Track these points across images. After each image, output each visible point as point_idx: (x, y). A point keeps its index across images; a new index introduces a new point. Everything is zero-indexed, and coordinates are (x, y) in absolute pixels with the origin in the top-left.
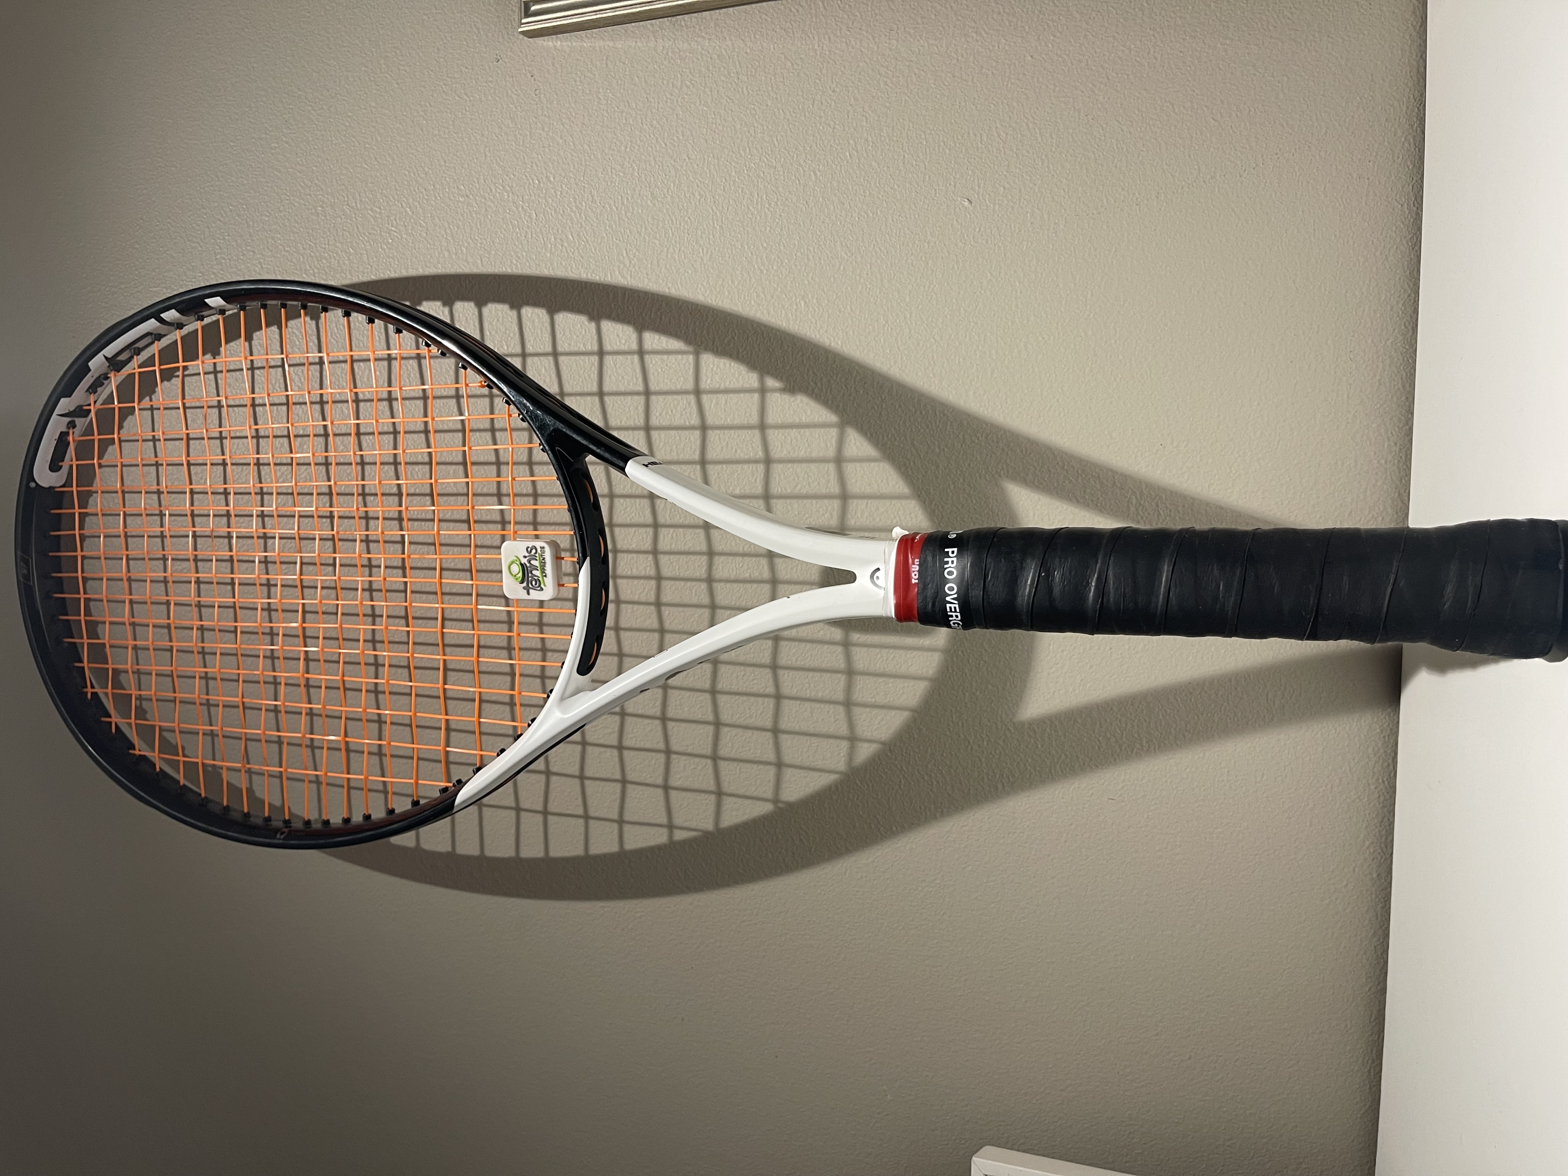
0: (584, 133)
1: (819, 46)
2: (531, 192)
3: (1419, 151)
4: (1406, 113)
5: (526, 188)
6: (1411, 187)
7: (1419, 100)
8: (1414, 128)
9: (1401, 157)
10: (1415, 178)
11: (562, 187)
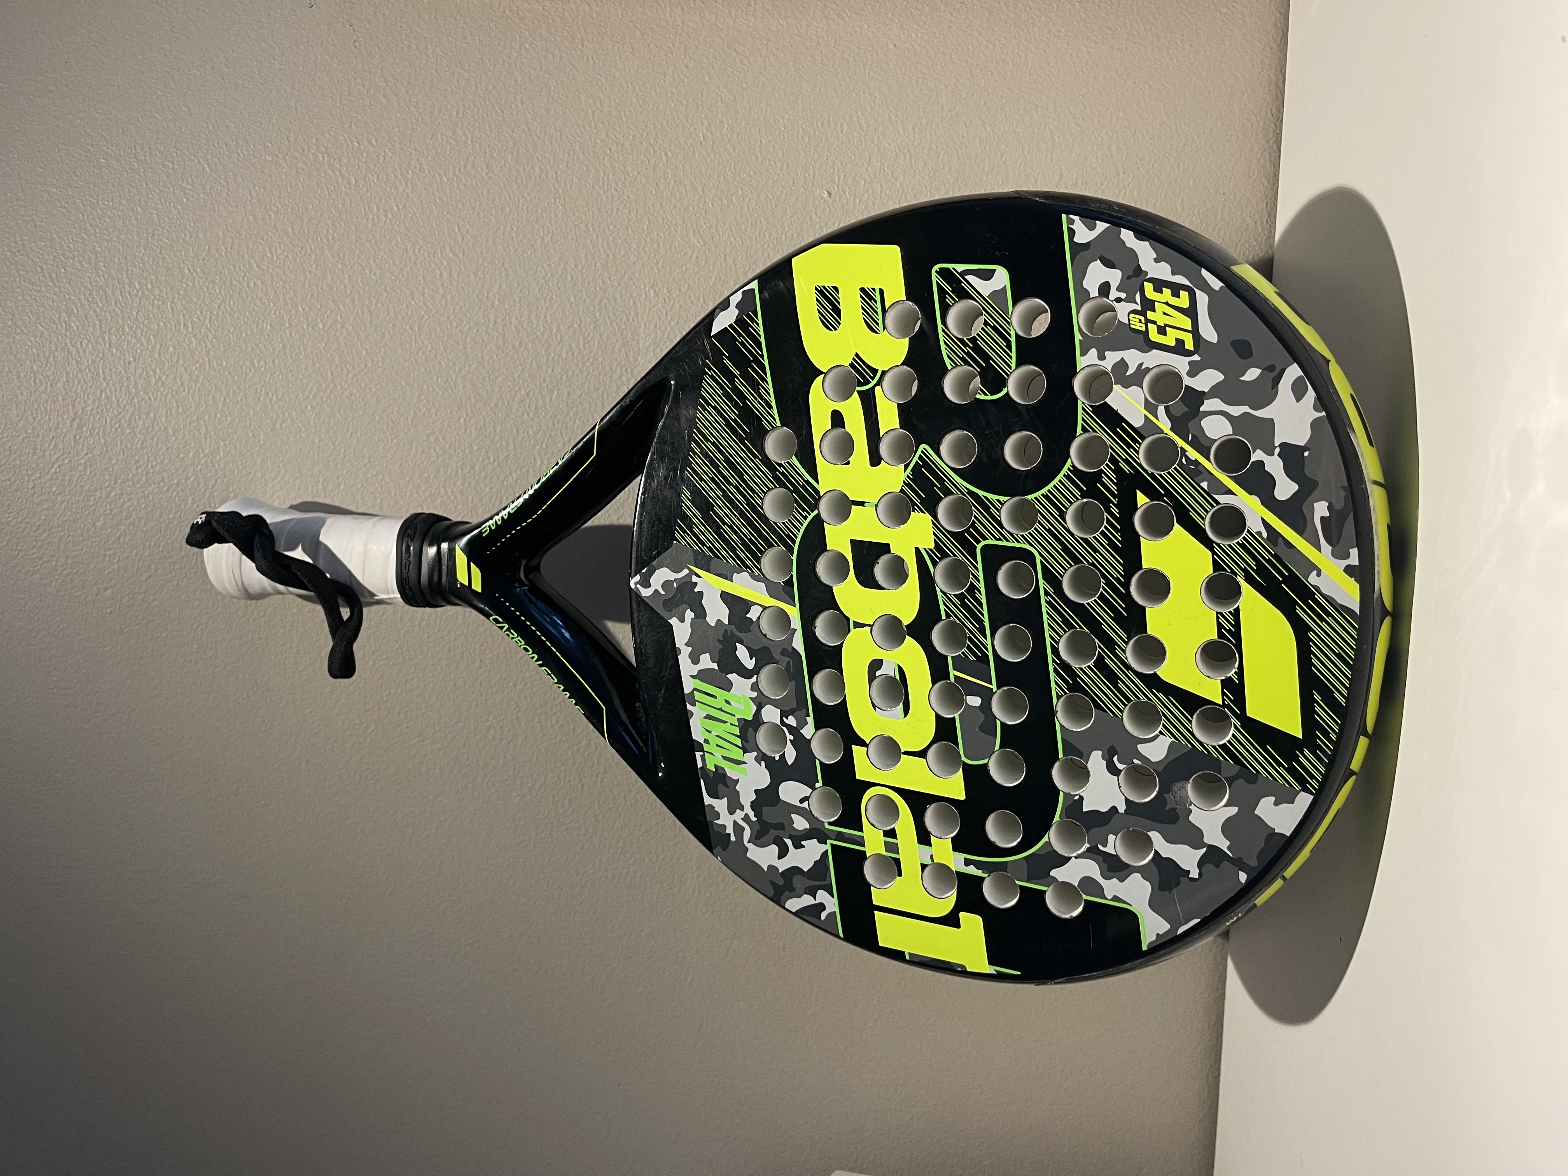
0: (410, 92)
1: (671, 17)
8: (1271, 144)
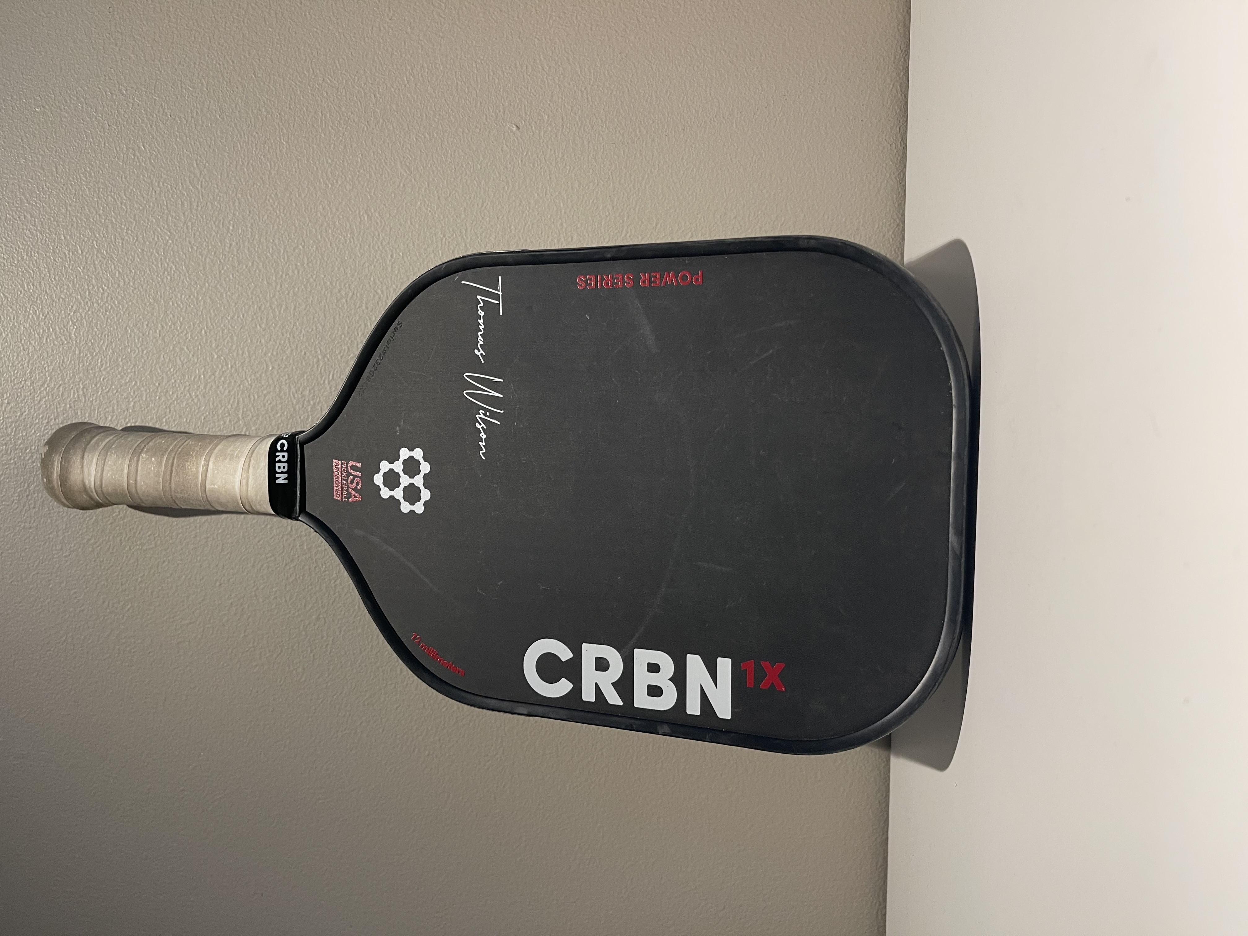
2: (104, 103)
3: (905, 97)
4: (894, 63)
5: (99, 99)
6: (898, 129)
7: (905, 51)
9: (889, 102)
10: (901, 121)
11: (133, 99)
